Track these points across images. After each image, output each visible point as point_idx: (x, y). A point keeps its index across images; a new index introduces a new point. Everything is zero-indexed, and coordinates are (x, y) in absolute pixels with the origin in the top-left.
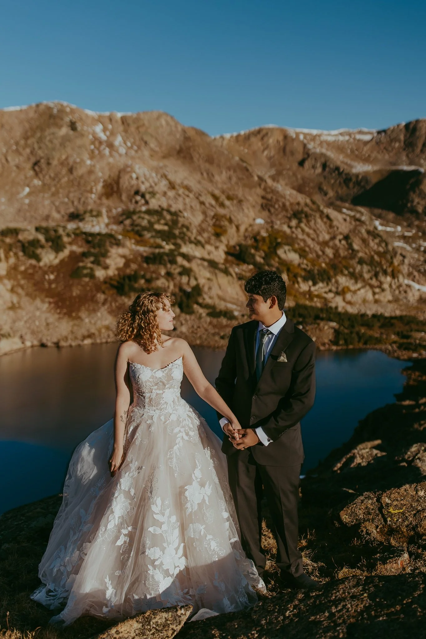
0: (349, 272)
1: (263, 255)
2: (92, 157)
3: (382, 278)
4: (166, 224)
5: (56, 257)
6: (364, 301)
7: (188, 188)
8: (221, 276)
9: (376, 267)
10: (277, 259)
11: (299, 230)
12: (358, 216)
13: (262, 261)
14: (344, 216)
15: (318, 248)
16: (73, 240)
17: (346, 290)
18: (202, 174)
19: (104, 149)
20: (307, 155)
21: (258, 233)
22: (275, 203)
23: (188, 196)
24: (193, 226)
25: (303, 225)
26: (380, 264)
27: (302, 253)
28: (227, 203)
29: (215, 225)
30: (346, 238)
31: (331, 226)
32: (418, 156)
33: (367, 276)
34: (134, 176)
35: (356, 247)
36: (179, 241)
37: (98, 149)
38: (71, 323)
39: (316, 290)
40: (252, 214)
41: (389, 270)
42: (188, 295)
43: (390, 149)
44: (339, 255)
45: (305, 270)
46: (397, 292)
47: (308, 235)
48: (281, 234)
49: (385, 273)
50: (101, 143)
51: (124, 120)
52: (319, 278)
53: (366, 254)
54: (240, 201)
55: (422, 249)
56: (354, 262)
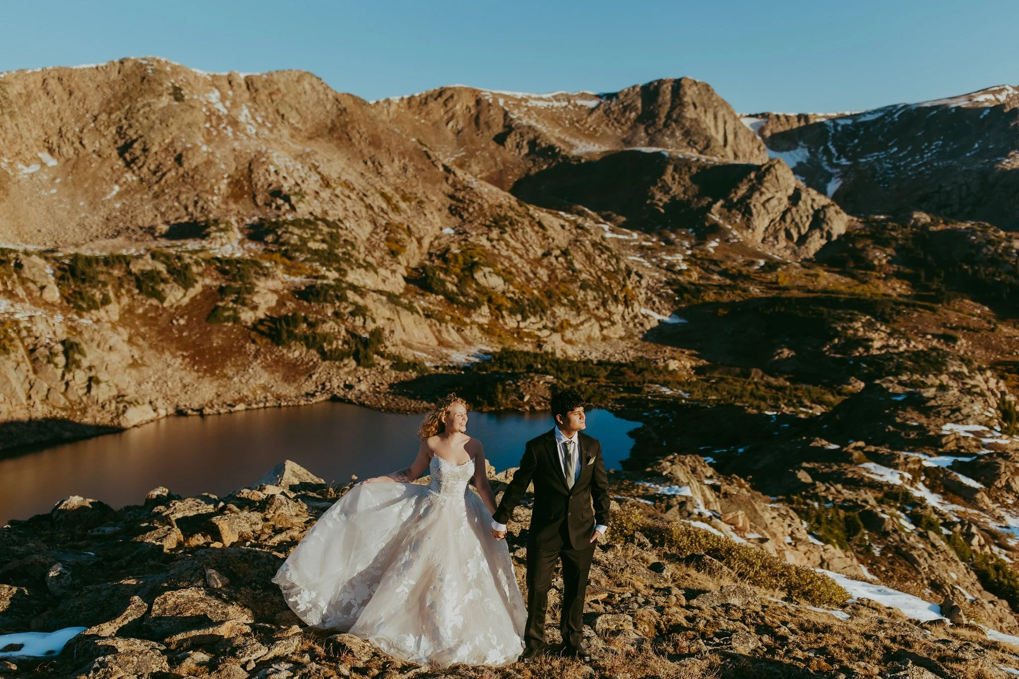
0: (569, 301)
1: (456, 280)
2: (209, 142)
3: (612, 307)
4: (323, 241)
5: (185, 295)
6: (589, 339)
7: (347, 185)
8: (404, 314)
9: (603, 294)
10: (474, 286)
11: (502, 243)
12: (580, 220)
13: (455, 289)
14: (562, 222)
15: (527, 269)
16: (205, 270)
17: (565, 324)
18: (366, 163)
19: (225, 128)
20: (509, 128)
21: (448, 250)
22: (468, 205)
23: (349, 197)
24: (359, 242)
25: (506, 236)
26: (609, 288)
27: (507, 276)
28: (403, 205)
29: (387, 239)
30: (565, 253)
31: (545, 237)
32: (660, 131)
33: (592, 305)
34: (272, 169)
35: (578, 266)
36: (344, 266)
37: (216, 128)
38: (216, 384)
39: (526, 328)
40: (437, 220)
41: (621, 296)
42: (366, 343)
43: (623, 120)
44: (556, 277)
45: (511, 299)
46: (631, 325)
47: (514, 250)
48: (478, 249)
49: (616, 299)
50: (219, 118)
51: (249, 83)
52: (530, 312)
53: (591, 274)
54: (420, 202)
55: (665, 265)
56: (575, 287)
